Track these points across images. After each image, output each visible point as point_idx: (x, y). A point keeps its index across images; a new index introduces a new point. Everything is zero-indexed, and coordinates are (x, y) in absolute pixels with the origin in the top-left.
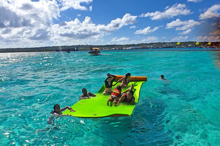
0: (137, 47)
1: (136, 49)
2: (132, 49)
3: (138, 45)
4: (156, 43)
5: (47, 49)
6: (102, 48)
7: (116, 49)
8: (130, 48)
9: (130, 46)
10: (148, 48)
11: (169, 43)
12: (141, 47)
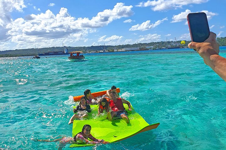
0: (133, 48)
1: (132, 51)
2: (126, 51)
3: (135, 45)
4: (158, 43)
5: (7, 53)
6: (86, 50)
7: (104, 52)
8: (123, 50)
9: (123, 47)
10: (147, 50)
11: (175, 42)
12: (139, 48)
